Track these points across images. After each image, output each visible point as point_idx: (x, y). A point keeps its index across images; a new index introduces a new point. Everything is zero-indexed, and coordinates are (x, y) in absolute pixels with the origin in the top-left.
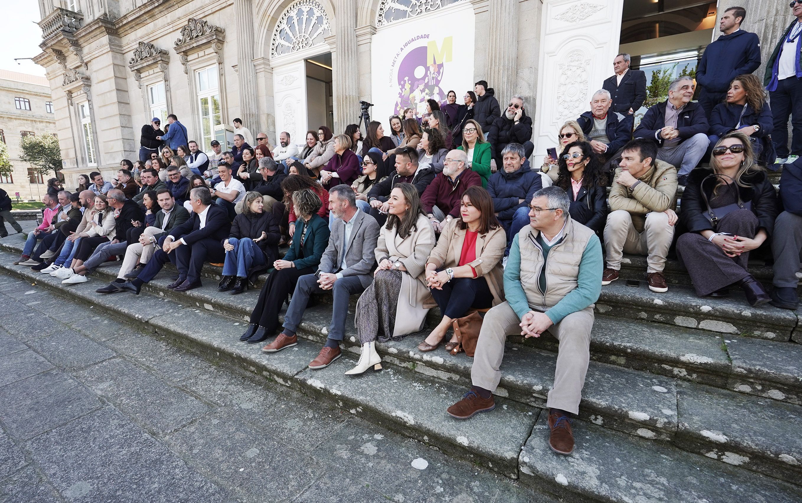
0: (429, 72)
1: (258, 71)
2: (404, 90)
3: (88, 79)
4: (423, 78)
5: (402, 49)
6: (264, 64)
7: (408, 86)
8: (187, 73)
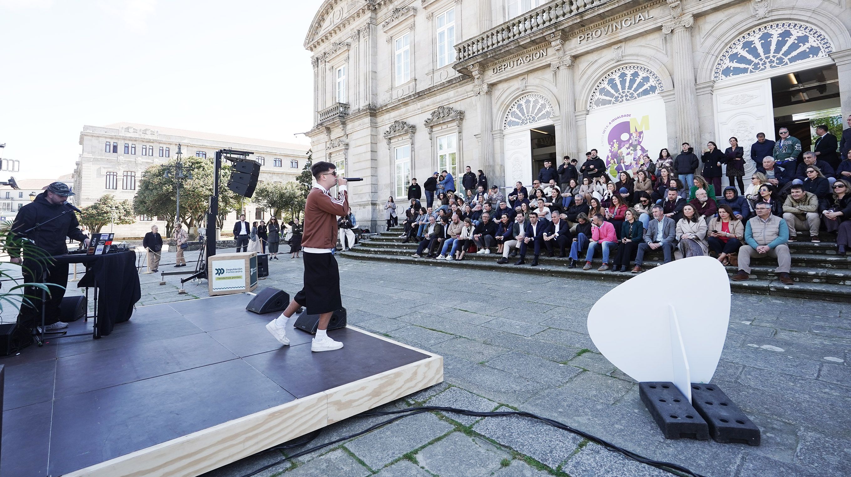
0: (632, 137)
1: (494, 138)
2: (613, 148)
3: (347, 145)
4: (628, 140)
5: (610, 123)
6: (500, 133)
7: (616, 145)
8: (431, 140)
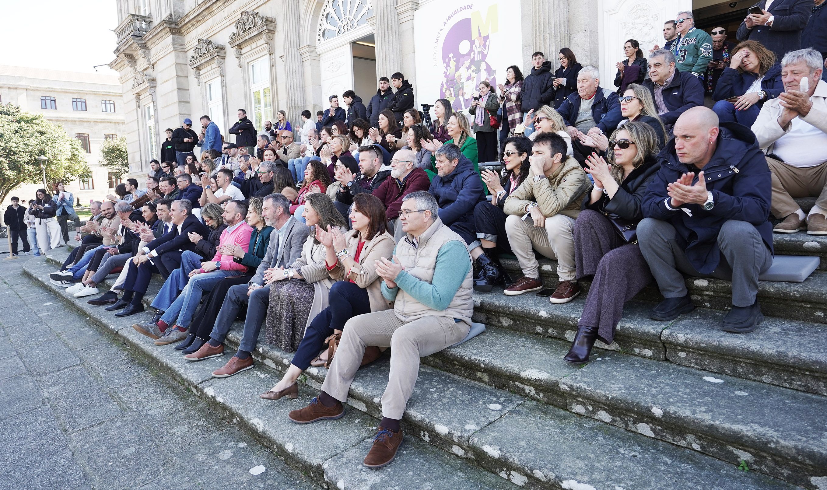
0: (474, 46)
1: (304, 60)
2: (449, 68)
3: (154, 80)
4: (469, 54)
5: (445, 23)
6: (310, 51)
7: (453, 64)
8: (241, 67)
